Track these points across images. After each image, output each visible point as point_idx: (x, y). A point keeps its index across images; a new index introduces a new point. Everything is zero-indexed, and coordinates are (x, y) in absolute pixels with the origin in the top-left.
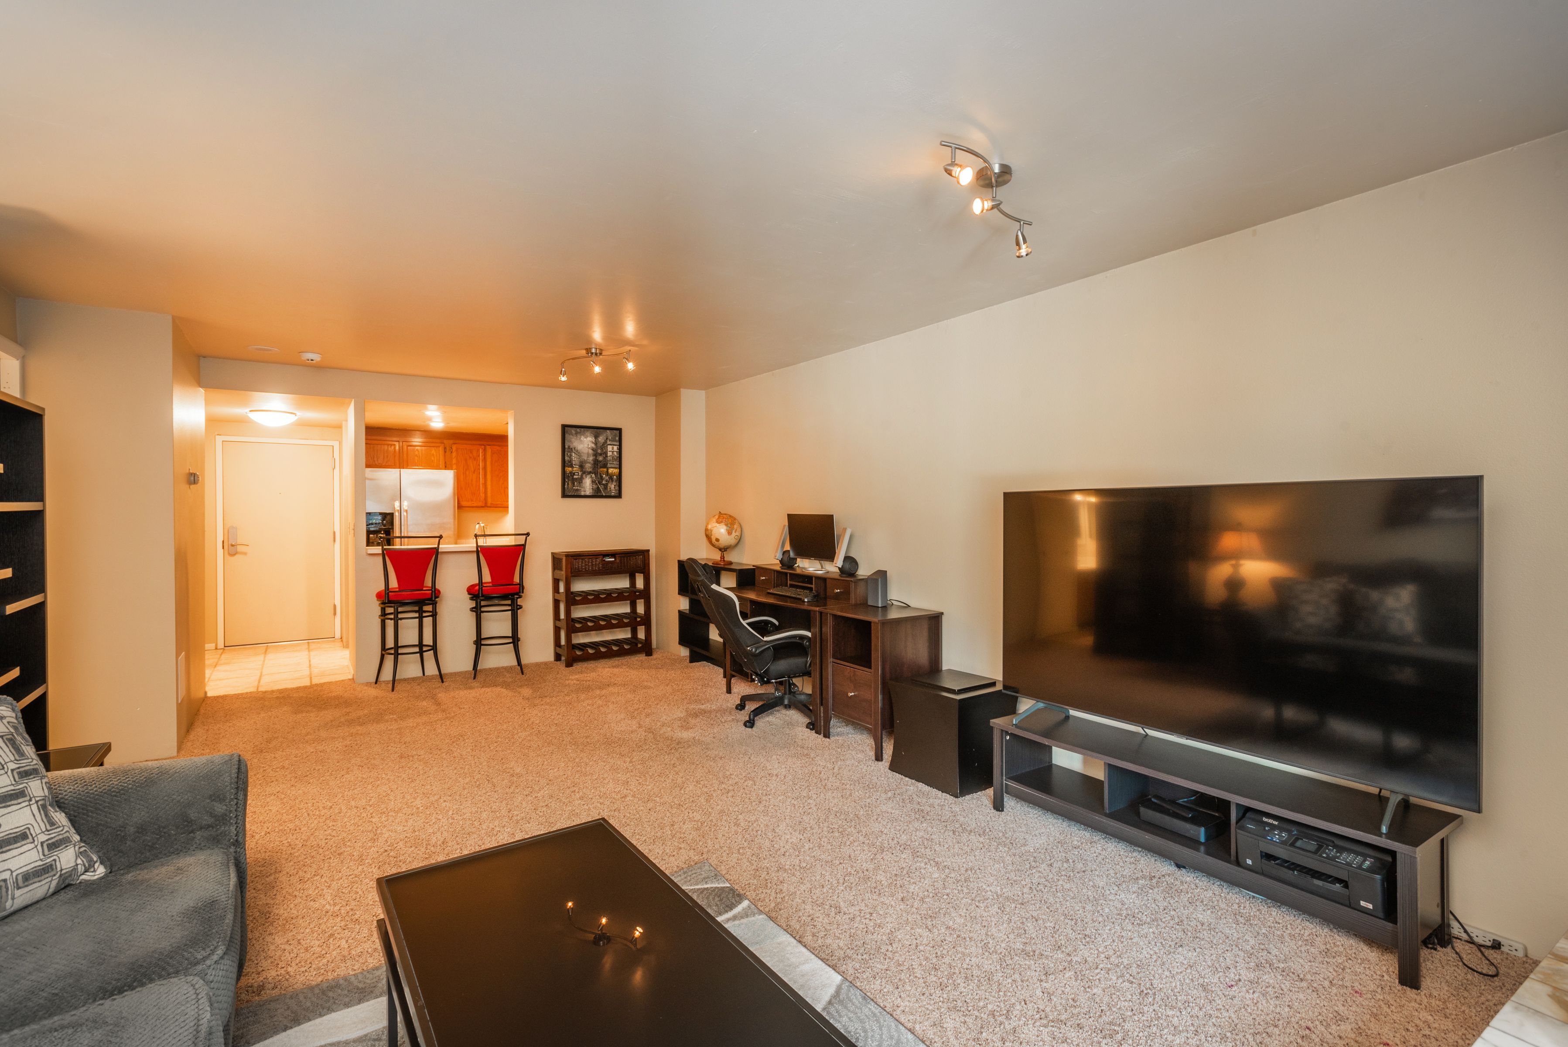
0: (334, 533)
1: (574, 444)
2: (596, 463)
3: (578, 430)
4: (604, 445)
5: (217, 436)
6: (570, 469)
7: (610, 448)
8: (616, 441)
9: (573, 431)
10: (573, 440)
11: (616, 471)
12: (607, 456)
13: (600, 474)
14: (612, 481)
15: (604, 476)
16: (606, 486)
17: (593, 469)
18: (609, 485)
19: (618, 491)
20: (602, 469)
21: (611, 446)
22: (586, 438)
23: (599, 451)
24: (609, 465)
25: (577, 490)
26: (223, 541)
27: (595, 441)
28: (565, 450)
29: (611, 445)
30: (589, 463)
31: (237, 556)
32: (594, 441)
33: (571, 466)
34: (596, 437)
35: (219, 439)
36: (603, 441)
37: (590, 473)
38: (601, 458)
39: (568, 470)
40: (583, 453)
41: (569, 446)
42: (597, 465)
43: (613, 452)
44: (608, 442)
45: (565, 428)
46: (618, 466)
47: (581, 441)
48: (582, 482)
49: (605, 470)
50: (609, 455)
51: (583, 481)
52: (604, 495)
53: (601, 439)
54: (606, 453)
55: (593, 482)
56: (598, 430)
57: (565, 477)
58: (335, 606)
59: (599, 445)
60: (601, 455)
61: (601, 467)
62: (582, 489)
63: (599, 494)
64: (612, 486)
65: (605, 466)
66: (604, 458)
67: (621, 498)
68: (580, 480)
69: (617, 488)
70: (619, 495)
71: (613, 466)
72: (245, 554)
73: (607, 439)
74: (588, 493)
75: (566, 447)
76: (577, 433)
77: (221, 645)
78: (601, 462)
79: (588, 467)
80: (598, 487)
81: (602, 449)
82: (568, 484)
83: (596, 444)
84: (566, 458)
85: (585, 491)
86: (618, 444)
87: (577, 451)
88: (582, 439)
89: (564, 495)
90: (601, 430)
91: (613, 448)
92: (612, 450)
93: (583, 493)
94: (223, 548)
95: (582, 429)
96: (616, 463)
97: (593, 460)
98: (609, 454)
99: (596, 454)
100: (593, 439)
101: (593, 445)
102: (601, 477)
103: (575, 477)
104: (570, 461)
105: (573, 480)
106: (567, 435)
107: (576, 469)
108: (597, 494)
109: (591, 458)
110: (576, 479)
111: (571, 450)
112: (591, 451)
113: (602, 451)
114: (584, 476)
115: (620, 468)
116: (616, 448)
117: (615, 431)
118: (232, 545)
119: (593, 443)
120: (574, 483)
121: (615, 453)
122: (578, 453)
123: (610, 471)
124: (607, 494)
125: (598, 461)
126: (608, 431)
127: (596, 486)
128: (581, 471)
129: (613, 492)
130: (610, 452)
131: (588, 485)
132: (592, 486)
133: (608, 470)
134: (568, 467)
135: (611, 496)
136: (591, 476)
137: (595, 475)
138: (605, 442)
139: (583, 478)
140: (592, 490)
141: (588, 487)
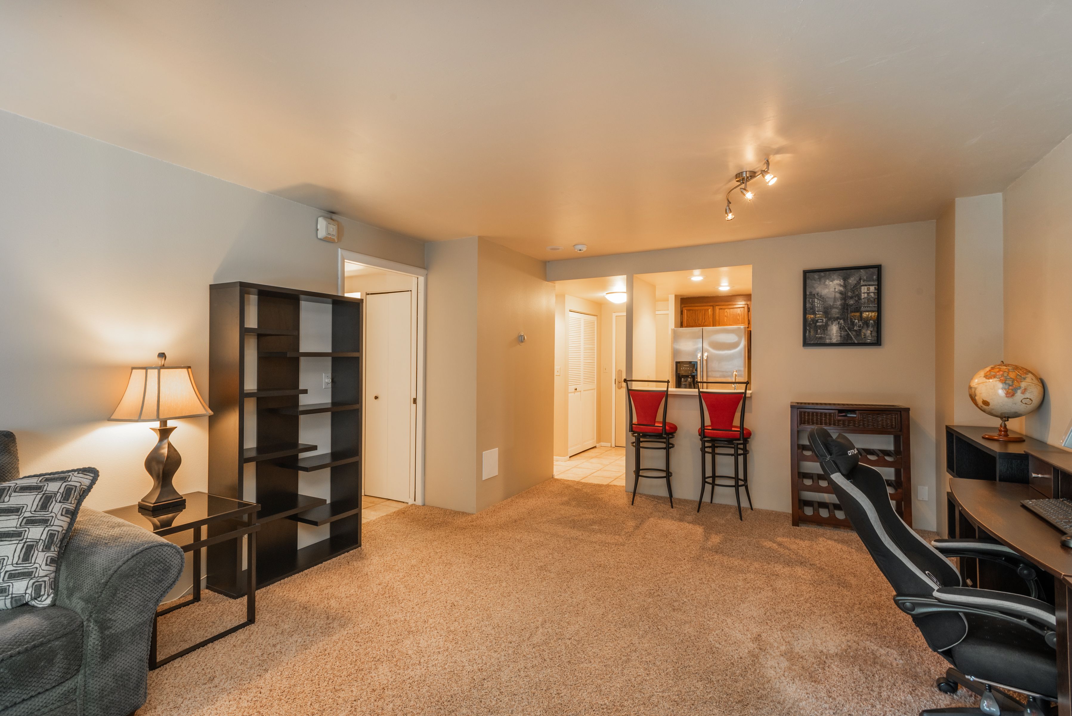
1: (817, 290)
2: (845, 307)
3: (822, 274)
4: (857, 286)
5: (613, 313)
6: (812, 316)
7: (864, 289)
8: (873, 280)
9: (816, 276)
10: (816, 285)
11: (874, 315)
12: (860, 299)
13: (851, 319)
14: (868, 326)
15: (856, 321)
16: (858, 333)
17: (842, 314)
18: (864, 331)
19: (876, 338)
20: (853, 314)
21: (866, 287)
22: (832, 281)
23: (850, 294)
24: (863, 309)
25: (821, 338)
26: (615, 379)
27: (844, 283)
28: (807, 296)
29: (866, 285)
30: (836, 308)
32: (842, 284)
33: (814, 313)
34: (845, 279)
36: (855, 282)
37: (837, 319)
38: (852, 302)
39: (810, 317)
40: (827, 297)
41: (812, 292)
42: (847, 309)
43: (868, 293)
44: (862, 283)
45: (807, 274)
46: (876, 309)
47: (827, 285)
48: (827, 329)
49: (858, 314)
51: (829, 328)
52: (856, 342)
53: (852, 281)
54: (859, 296)
55: (841, 328)
56: (849, 271)
57: (807, 325)
59: (849, 288)
60: (851, 298)
61: (851, 312)
62: (828, 337)
63: (850, 341)
64: (868, 333)
65: (858, 310)
66: (856, 301)
67: (880, 345)
68: (825, 328)
69: (875, 334)
70: (878, 342)
71: (868, 309)
73: (860, 279)
74: (834, 341)
75: (808, 293)
76: (820, 279)
77: (613, 445)
78: (852, 305)
79: (835, 312)
80: (848, 334)
81: (853, 291)
82: (810, 332)
83: (845, 286)
84: (808, 305)
85: (831, 339)
86: (876, 283)
87: (821, 296)
88: (827, 283)
89: (806, 343)
90: (852, 271)
91: (868, 289)
92: (867, 291)
93: (828, 341)
94: (615, 384)
95: (828, 273)
96: (873, 306)
97: (841, 305)
98: (863, 296)
99: (845, 298)
100: (842, 282)
101: (841, 289)
102: (853, 322)
103: (818, 324)
104: (813, 308)
105: (816, 328)
106: (808, 281)
107: (819, 315)
108: (846, 342)
109: (839, 303)
110: (820, 326)
111: (813, 296)
112: (838, 295)
113: (854, 293)
114: (830, 323)
115: (879, 310)
116: (872, 289)
117: (871, 269)
119: (841, 285)
120: (817, 331)
121: (872, 295)
122: (822, 298)
123: (865, 315)
124: (861, 342)
125: (847, 305)
126: (862, 271)
127: (846, 333)
128: (825, 318)
129: (869, 339)
130: (864, 293)
131: (835, 332)
132: (841, 333)
133: (861, 314)
134: (810, 314)
135: (867, 343)
136: (839, 322)
137: (844, 320)
138: (859, 282)
139: (828, 325)
140: (839, 337)
141: (835, 335)
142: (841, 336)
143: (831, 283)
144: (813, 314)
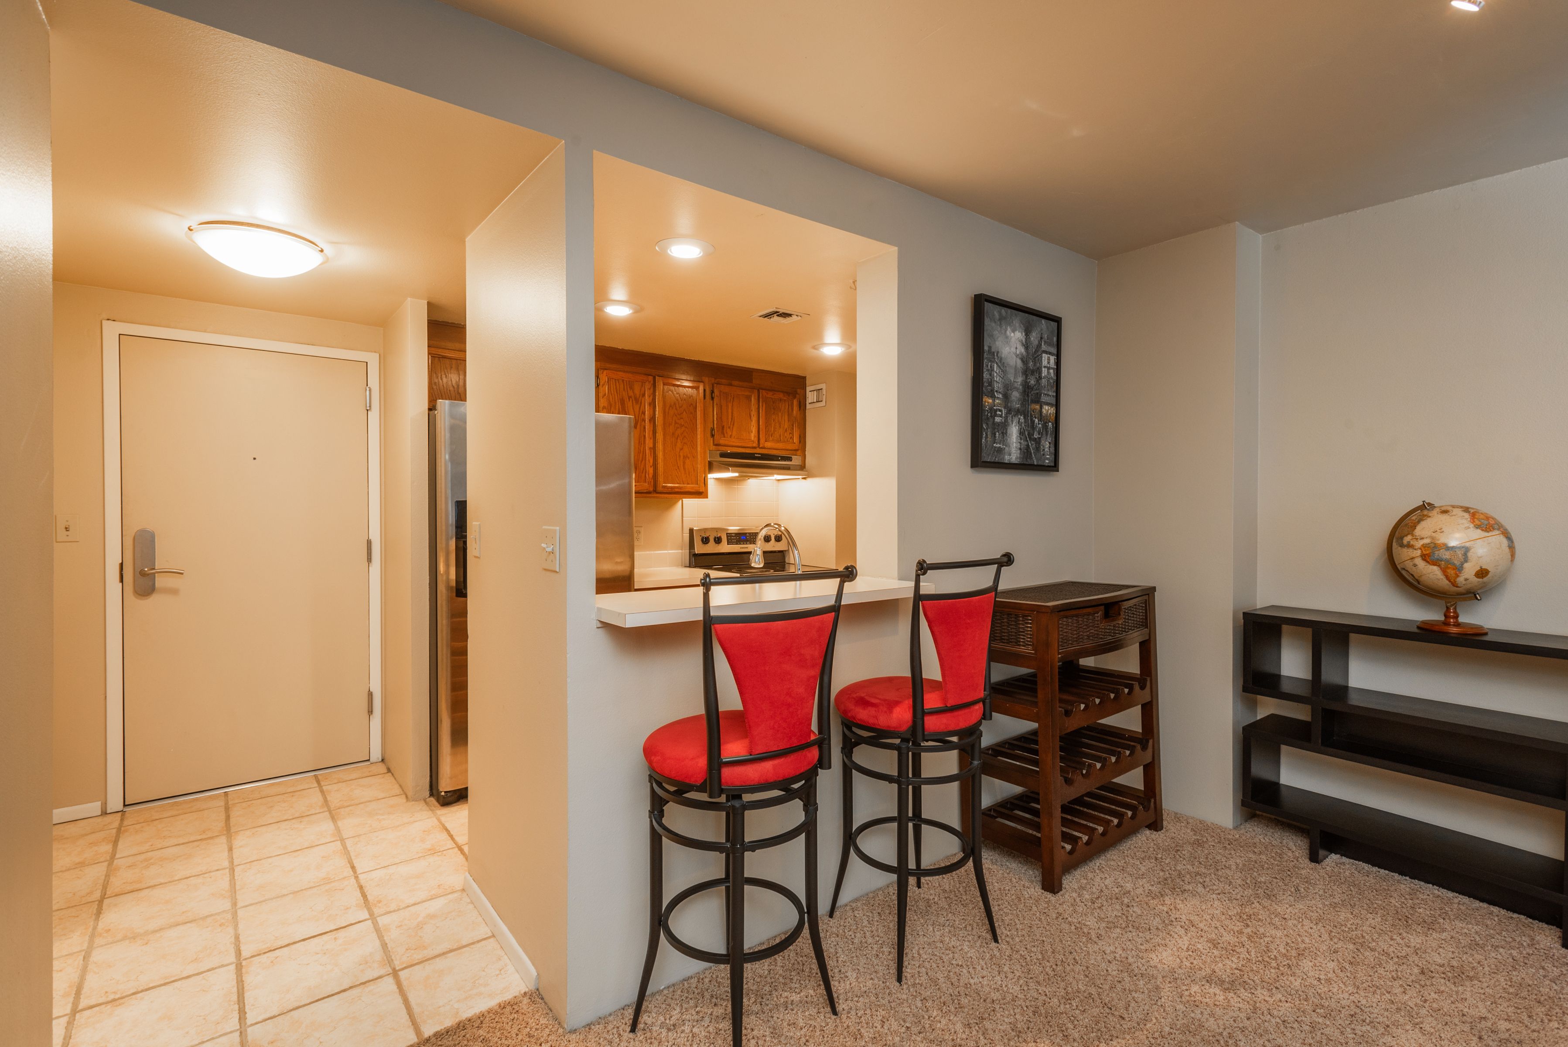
0: (369, 543)
1: (997, 343)
2: (1027, 388)
3: (1000, 310)
4: (1038, 353)
5: (105, 323)
6: (986, 400)
7: (1045, 359)
8: (1053, 345)
9: (997, 311)
10: (996, 333)
11: (1052, 412)
12: (1040, 378)
13: (1031, 416)
14: (1047, 433)
15: (1037, 420)
16: (1038, 444)
17: (1022, 404)
18: (1043, 442)
19: (1053, 456)
20: (1033, 406)
21: (1046, 356)
22: (1013, 330)
23: (1031, 364)
24: (1042, 398)
25: (1001, 450)
26: (121, 565)
27: (1026, 340)
28: (979, 353)
29: (1046, 352)
30: (1017, 389)
31: (155, 598)
32: (1024, 340)
33: (992, 394)
34: (1027, 332)
35: (111, 331)
36: (1037, 342)
37: (1018, 412)
38: (1032, 382)
39: (984, 401)
40: (1008, 364)
41: (990, 347)
42: (1028, 395)
43: (1049, 368)
44: (1044, 347)
45: (979, 302)
46: (1053, 401)
47: (1007, 337)
48: (1006, 432)
49: (1038, 407)
50: (1043, 375)
51: (1009, 431)
52: (1036, 463)
53: (1036, 338)
54: (1039, 370)
55: (1021, 433)
56: (1031, 317)
57: (983, 419)
58: (370, 695)
59: (1030, 351)
60: (1032, 372)
61: (1032, 401)
62: (1007, 449)
63: (1029, 462)
64: (1047, 445)
65: (1037, 400)
66: (1037, 380)
67: (1057, 471)
68: (1003, 428)
69: (1053, 449)
70: (1054, 467)
71: (1049, 399)
72: (174, 592)
73: (1042, 338)
74: (1013, 459)
75: (981, 346)
76: (1002, 319)
77: (115, 802)
78: (1032, 388)
79: (1015, 398)
80: (1028, 446)
81: (1035, 360)
82: (987, 435)
83: (1026, 346)
84: (981, 374)
85: (1010, 455)
86: (1054, 351)
87: (1002, 359)
88: (1008, 333)
89: (975, 461)
90: (1034, 317)
92: (1048, 363)
93: (1007, 459)
94: (122, 580)
95: (1008, 310)
96: (1053, 394)
97: (1022, 384)
98: (1044, 372)
99: (1026, 372)
100: (1023, 337)
101: (1023, 350)
102: (1033, 422)
103: (998, 419)
104: (987, 382)
105: (989, 427)
106: (981, 320)
107: (996, 400)
108: (1026, 463)
109: (1020, 379)
110: (999, 424)
111: (987, 354)
112: (1019, 363)
113: (1035, 365)
114: (1009, 419)
115: (1057, 405)
116: (1053, 359)
117: (1052, 323)
118: (143, 574)
119: (1022, 344)
120: (995, 434)
121: (1052, 371)
122: (1002, 365)
123: (1046, 410)
124: (1041, 463)
125: (1028, 386)
126: (1043, 321)
127: (1026, 443)
128: (1005, 408)
129: (1047, 459)
130: (1045, 367)
131: (1015, 441)
132: (1020, 443)
133: (1041, 408)
134: (988, 396)
135: (1044, 466)
136: (1019, 419)
137: (1024, 418)
138: (1039, 345)
139: (1008, 425)
140: (1019, 451)
141: (1015, 445)
142: (1020, 449)
143: (1012, 334)
144: (991, 397)
